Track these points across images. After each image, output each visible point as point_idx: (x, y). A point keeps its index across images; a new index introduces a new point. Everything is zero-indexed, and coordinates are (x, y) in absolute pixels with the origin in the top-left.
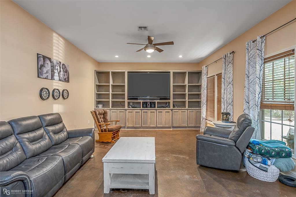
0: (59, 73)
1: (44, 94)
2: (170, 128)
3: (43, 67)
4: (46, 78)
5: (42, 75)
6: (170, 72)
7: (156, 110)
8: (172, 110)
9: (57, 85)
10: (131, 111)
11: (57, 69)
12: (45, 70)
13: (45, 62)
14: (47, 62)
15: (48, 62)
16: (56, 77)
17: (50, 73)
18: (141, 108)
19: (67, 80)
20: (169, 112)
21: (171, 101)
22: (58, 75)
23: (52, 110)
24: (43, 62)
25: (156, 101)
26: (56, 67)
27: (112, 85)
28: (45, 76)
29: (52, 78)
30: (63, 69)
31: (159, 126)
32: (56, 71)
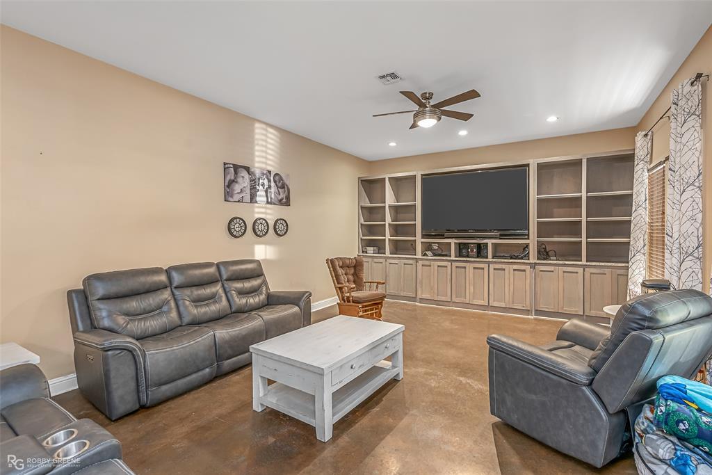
0: (266, 191)
1: (236, 227)
2: (528, 312)
3: (234, 183)
4: (239, 201)
5: (232, 197)
6: (528, 165)
7: (489, 263)
8: (533, 266)
9: (263, 210)
10: (427, 263)
11: (263, 185)
12: (237, 188)
13: (239, 174)
14: (242, 175)
15: (244, 173)
16: (261, 197)
17: (248, 191)
18: (450, 256)
19: (286, 202)
20: (524, 271)
21: (533, 241)
22: (264, 194)
23: (253, 253)
24: (233, 175)
25: (490, 242)
26: (261, 181)
27: (390, 206)
28: (237, 197)
29: (253, 199)
30: (275, 182)
31: (496, 304)
32: (261, 187)
